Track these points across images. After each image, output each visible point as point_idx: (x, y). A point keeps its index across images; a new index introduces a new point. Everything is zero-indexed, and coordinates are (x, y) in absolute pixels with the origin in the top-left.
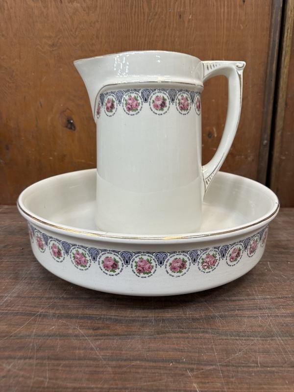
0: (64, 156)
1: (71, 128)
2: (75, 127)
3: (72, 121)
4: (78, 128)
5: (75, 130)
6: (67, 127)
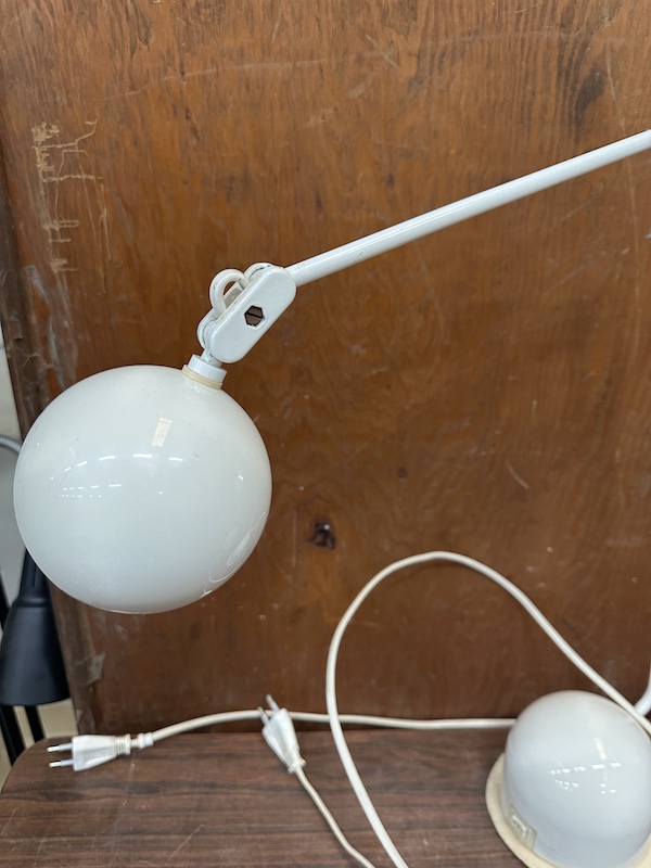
0: (299, 611)
1: (323, 544)
2: (333, 541)
3: (327, 527)
4: (343, 544)
5: (333, 547)
6: (312, 539)
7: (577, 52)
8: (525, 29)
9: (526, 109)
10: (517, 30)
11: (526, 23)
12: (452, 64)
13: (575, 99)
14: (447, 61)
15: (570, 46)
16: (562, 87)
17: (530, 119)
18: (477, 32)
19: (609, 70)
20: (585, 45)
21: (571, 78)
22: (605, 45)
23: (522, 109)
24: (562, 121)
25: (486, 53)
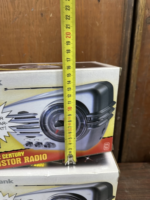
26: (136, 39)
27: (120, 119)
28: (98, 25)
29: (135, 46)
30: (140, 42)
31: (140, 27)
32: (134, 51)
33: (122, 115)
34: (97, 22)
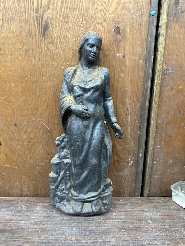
4: (3, 144)
7: (41, 18)
8: (27, 13)
9: (31, 32)
10: (25, 13)
11: (27, 12)
12: (11, 22)
13: (42, 30)
14: (9, 21)
15: (39, 17)
16: (39, 27)
17: (32, 35)
18: (15, 14)
19: (50, 23)
20: (43, 17)
21: (40, 25)
22: (48, 17)
23: (30, 32)
24: (40, 35)
25: (19, 19)
26: (155, 87)
27: (142, 156)
28: (123, 76)
29: (154, 94)
30: (159, 90)
31: (158, 78)
32: (154, 97)
33: (143, 152)
34: (122, 74)
